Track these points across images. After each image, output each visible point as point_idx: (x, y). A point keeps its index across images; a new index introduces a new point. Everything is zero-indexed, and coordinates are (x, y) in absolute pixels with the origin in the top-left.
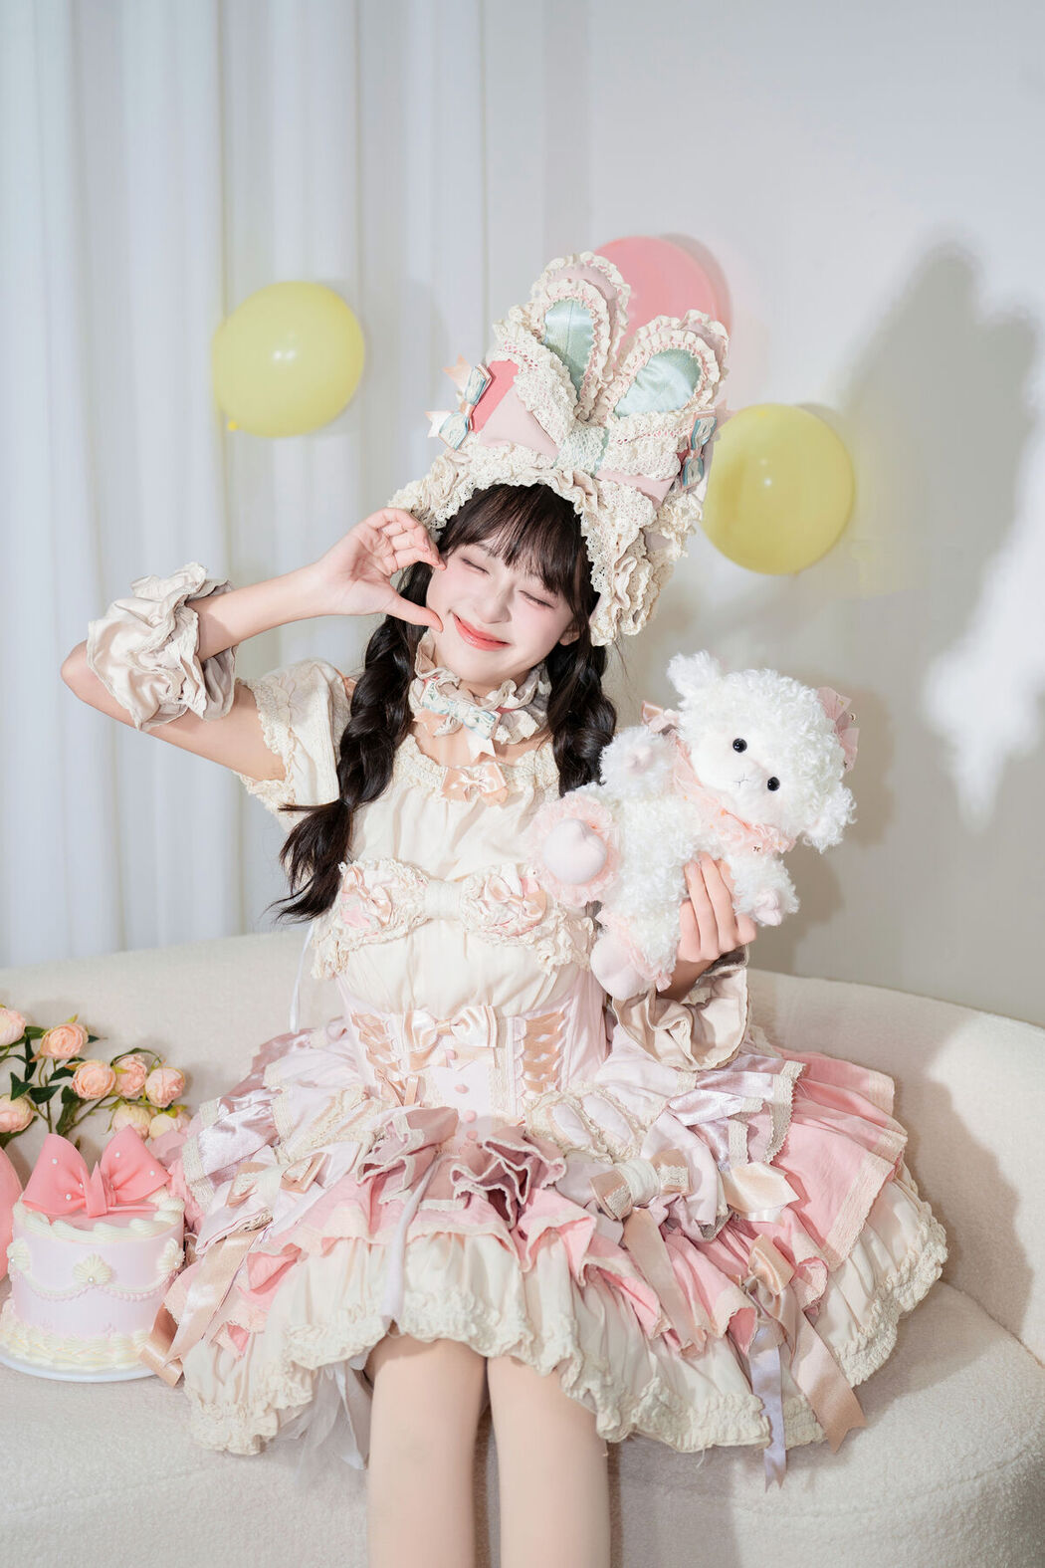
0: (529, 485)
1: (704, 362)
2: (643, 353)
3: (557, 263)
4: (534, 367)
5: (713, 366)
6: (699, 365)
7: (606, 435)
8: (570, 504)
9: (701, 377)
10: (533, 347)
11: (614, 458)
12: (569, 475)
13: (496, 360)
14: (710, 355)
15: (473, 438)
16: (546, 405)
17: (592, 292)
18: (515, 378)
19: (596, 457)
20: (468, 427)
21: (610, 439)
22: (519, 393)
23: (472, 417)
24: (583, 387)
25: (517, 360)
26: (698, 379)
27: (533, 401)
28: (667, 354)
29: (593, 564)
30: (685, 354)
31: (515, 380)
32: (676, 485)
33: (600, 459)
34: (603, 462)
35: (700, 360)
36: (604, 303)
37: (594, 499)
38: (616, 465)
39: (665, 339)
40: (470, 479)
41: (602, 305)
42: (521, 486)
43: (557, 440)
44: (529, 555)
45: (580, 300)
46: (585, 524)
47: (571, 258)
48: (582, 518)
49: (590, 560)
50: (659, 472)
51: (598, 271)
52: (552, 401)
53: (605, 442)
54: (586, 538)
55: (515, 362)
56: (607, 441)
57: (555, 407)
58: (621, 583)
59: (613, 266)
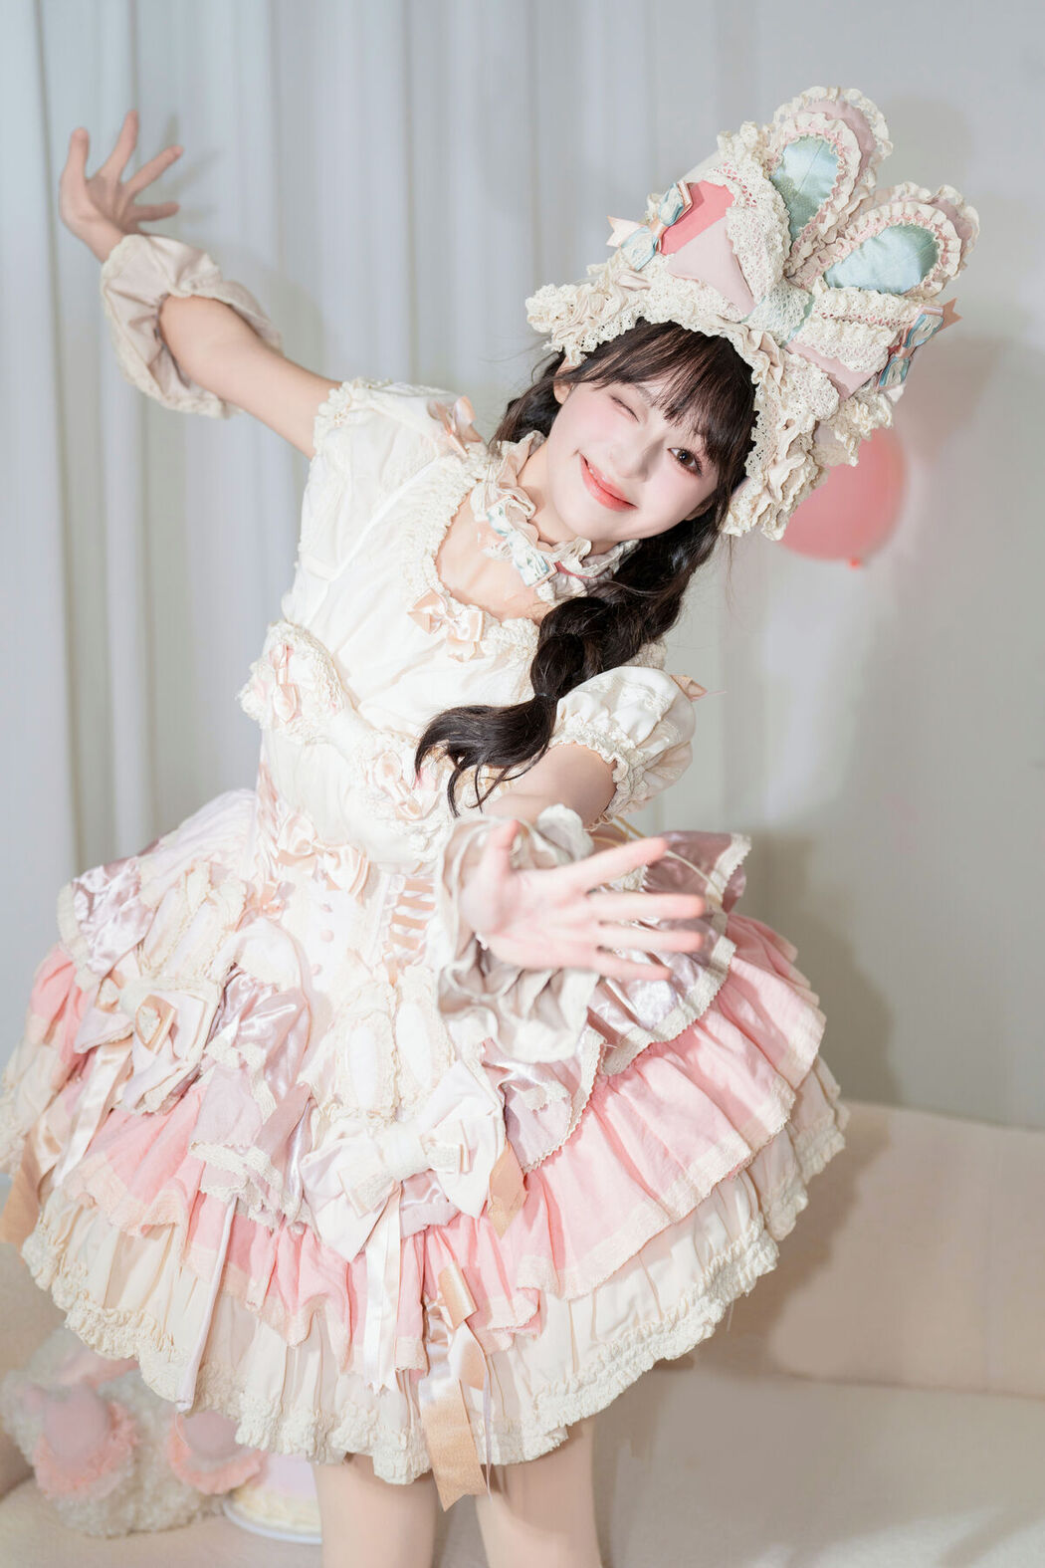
0: (709, 335)
1: (946, 251)
2: (878, 220)
3: (817, 92)
4: (751, 202)
5: (954, 258)
6: (939, 252)
7: (811, 301)
8: (750, 370)
9: (936, 265)
10: (757, 181)
11: (814, 334)
12: (757, 337)
13: (710, 181)
14: (955, 244)
15: (658, 259)
16: (756, 250)
17: (849, 138)
18: (728, 209)
19: (794, 325)
20: (656, 248)
21: (814, 308)
22: (729, 230)
23: (662, 238)
24: (798, 239)
25: (735, 190)
26: (931, 267)
27: (743, 244)
28: (907, 229)
29: (754, 444)
30: (928, 237)
31: (727, 213)
32: (871, 384)
33: (797, 328)
34: (800, 333)
35: (942, 247)
36: (858, 155)
37: (778, 372)
38: (814, 341)
39: (909, 211)
40: (639, 307)
41: (855, 157)
42: (699, 333)
43: (757, 295)
44: (692, 417)
45: (832, 143)
46: (759, 397)
47: (835, 92)
48: (757, 389)
49: (753, 439)
50: (861, 363)
51: (861, 116)
52: (764, 249)
53: (807, 310)
54: (758, 413)
55: (731, 191)
56: (810, 310)
57: (765, 257)
58: (777, 476)
59: (880, 116)
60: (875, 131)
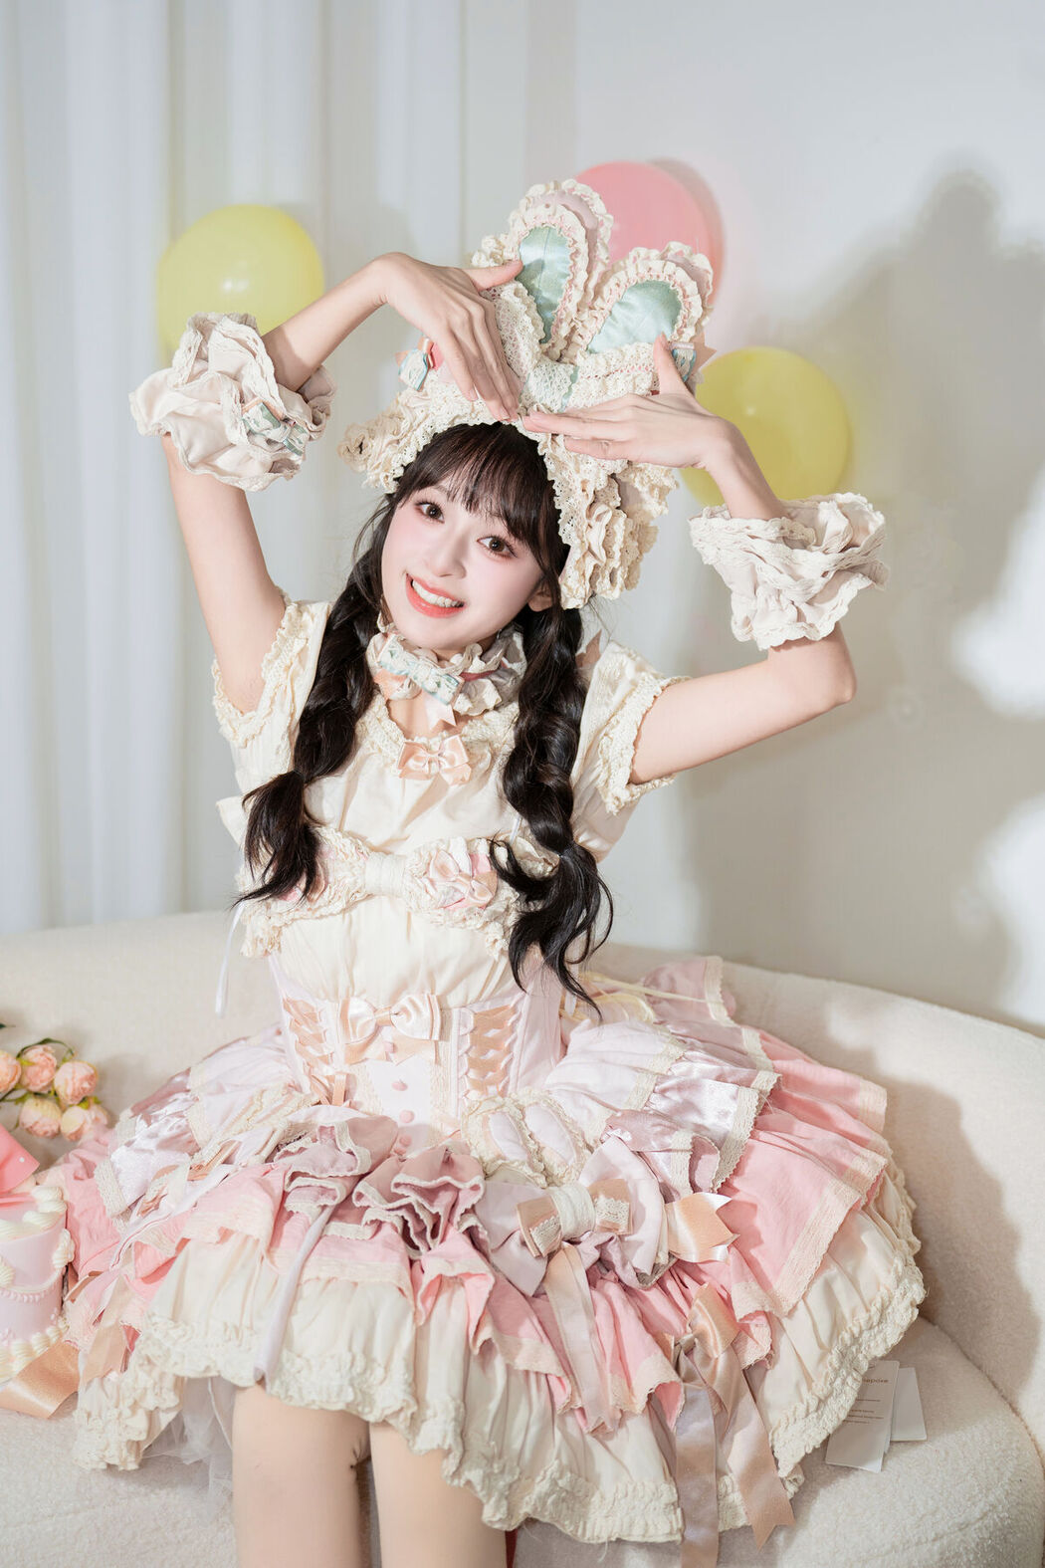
0: (491, 423)
1: (684, 296)
2: (618, 285)
3: (536, 190)
5: (696, 300)
6: (680, 298)
7: (576, 371)
8: (534, 444)
9: (681, 312)
11: (584, 395)
14: (691, 287)
15: (432, 375)
17: (571, 219)
19: (564, 393)
20: (426, 364)
21: (579, 375)
23: (432, 354)
26: (678, 314)
28: (643, 286)
30: (665, 286)
33: (568, 395)
34: (571, 398)
35: (681, 293)
36: (583, 231)
38: (586, 402)
39: (642, 270)
40: (428, 422)
41: (580, 234)
42: (482, 424)
43: (522, 375)
44: (489, 501)
45: (558, 227)
46: (550, 466)
47: (552, 186)
48: (546, 460)
49: (557, 507)
51: (580, 200)
53: (573, 379)
54: (553, 481)
56: (576, 377)
59: (596, 195)
60: (594, 209)
